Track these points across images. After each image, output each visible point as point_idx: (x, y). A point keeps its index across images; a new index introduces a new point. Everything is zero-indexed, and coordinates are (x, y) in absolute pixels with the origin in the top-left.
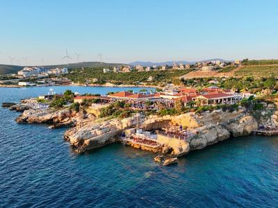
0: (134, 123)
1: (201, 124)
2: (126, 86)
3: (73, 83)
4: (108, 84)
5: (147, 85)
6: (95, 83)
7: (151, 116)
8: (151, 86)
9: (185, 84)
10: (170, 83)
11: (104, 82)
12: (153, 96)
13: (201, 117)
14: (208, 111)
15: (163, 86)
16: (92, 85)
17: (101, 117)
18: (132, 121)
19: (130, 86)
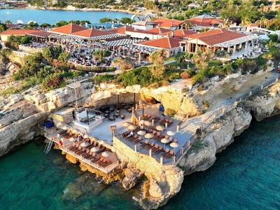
0: (70, 100)
1: (204, 106)
2: (91, 9)
3: (29, 5)
4: (70, 8)
5: (115, 8)
6: (55, 6)
7: (103, 85)
8: (120, 10)
9: (160, 8)
10: (142, 6)
11: (65, 5)
12: (115, 31)
13: (203, 92)
14: (217, 78)
15: (133, 10)
16: (51, 8)
17: (17, 79)
18: (65, 97)
19: (95, 9)
